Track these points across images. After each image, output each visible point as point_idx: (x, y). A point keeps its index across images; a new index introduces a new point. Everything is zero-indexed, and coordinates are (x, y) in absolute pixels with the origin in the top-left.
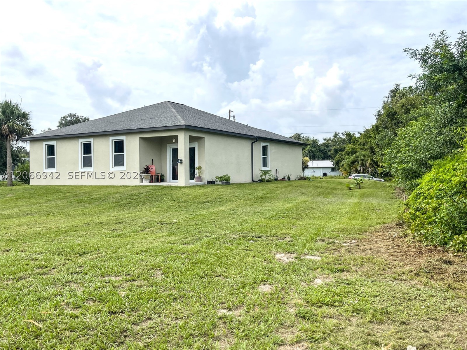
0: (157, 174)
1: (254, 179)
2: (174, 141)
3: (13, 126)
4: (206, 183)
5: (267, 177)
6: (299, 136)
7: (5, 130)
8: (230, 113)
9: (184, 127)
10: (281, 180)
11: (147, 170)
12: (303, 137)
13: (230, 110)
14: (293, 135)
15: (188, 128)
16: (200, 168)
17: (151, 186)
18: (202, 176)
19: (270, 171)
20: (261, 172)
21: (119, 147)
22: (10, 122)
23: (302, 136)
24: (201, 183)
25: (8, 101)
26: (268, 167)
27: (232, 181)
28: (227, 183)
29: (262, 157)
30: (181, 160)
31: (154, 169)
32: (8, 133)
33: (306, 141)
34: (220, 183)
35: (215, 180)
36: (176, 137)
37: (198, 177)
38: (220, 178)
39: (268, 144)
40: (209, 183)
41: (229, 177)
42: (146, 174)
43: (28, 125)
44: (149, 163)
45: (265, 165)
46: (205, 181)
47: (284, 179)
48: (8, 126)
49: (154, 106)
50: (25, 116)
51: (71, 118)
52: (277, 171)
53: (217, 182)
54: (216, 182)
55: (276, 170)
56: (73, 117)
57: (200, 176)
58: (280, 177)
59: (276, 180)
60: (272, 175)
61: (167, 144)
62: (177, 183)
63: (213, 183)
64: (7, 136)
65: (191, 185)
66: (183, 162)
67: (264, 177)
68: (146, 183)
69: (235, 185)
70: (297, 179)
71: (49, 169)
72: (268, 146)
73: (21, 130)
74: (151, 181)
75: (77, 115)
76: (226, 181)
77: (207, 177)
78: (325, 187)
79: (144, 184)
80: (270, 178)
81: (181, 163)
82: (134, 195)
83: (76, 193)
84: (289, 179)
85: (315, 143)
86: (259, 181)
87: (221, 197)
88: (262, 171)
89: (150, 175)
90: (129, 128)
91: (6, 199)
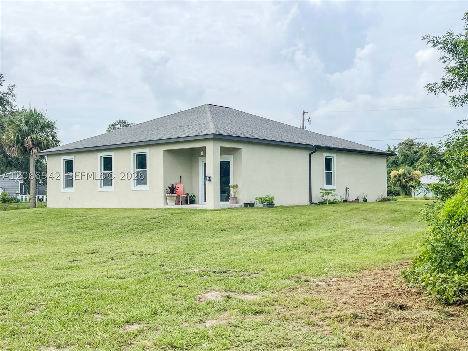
0: (186, 194)
1: (313, 201)
2: (202, 153)
3: (37, 137)
4: (243, 206)
5: (331, 198)
6: (412, 142)
7: (27, 143)
8: (304, 114)
9: (212, 136)
10: (353, 201)
11: (172, 190)
12: (418, 144)
13: (304, 111)
14: (403, 141)
15: (217, 137)
16: (236, 186)
17: (177, 209)
18: (239, 197)
19: (334, 190)
20: (321, 191)
21: (142, 162)
22: (33, 134)
23: (417, 142)
24: (237, 206)
25: (33, 108)
26: (334, 185)
27: (276, 203)
28: (269, 206)
29: (325, 171)
30: (209, 177)
31: (181, 189)
32: (31, 146)
33: (422, 149)
34: (261, 205)
35: (255, 202)
36: (204, 149)
37: (233, 198)
38: (261, 199)
39: (334, 155)
40: (246, 205)
41: (273, 198)
42: (171, 195)
43: (53, 136)
44: (175, 181)
45: (329, 180)
46: (241, 203)
47: (357, 201)
48: (31, 138)
49: (190, 111)
50: (50, 126)
51: (121, 125)
52: (348, 190)
53: (257, 204)
54: (255, 204)
55: (346, 189)
56: (123, 124)
57: (236, 196)
58: (351, 198)
59: (345, 201)
60: (339, 195)
61: (199, 158)
62: (205, 206)
63: (252, 205)
64: (31, 149)
65: (222, 208)
66: (212, 179)
67: (326, 197)
68: (171, 205)
69: (280, 207)
70: (378, 201)
71: (67, 188)
72: (333, 157)
73: (45, 142)
74: (179, 202)
75: (127, 122)
76: (269, 204)
77: (244, 197)
78: (407, 210)
79: (168, 207)
80: (334, 199)
81: (210, 180)
82: (145, 220)
83: (85, 217)
84: (365, 201)
85: (433, 151)
86: (319, 203)
87: (246, 223)
88: (323, 189)
89: (176, 195)
90: (152, 139)
91: (8, 223)
